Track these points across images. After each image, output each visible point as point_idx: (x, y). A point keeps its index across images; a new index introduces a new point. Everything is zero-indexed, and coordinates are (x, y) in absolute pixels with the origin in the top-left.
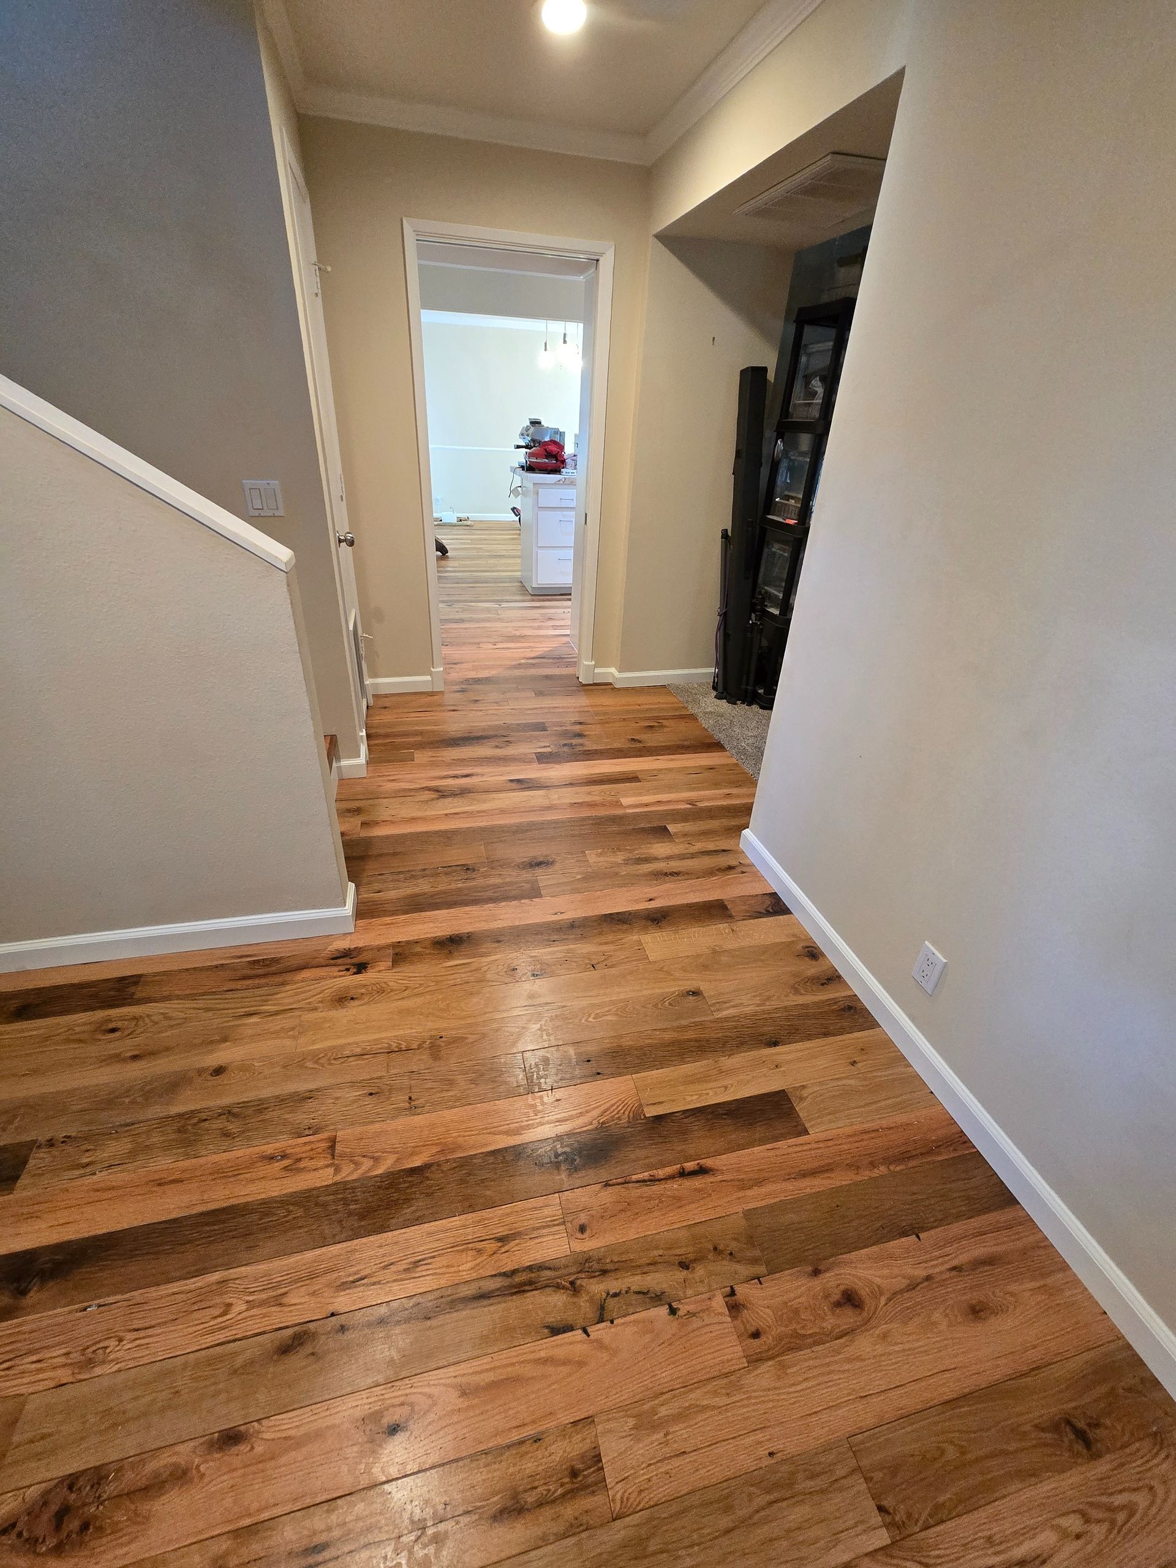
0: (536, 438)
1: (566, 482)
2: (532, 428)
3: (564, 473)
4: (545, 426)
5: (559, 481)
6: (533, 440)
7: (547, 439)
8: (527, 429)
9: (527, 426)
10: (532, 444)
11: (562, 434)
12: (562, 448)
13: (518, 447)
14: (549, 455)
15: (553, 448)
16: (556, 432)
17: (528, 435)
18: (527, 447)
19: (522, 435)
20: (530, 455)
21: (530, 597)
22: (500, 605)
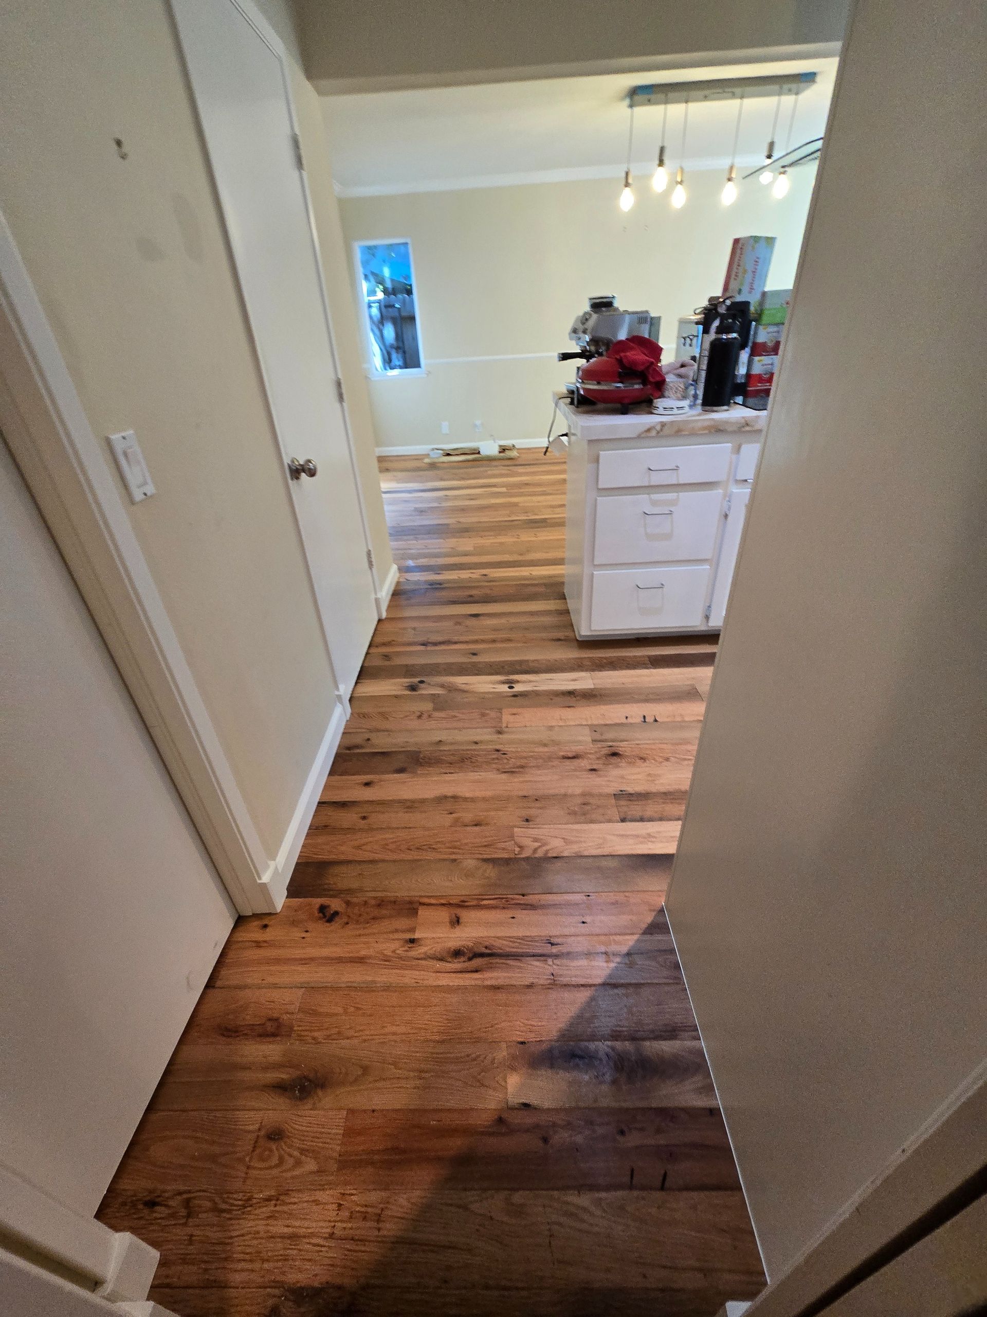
0: (604, 334)
1: (666, 431)
2: (595, 316)
3: (661, 411)
4: (621, 309)
5: (649, 430)
6: (595, 341)
7: (622, 335)
8: (585, 319)
9: (586, 313)
10: (593, 348)
11: (654, 323)
12: (656, 351)
13: (565, 357)
14: (627, 372)
15: (637, 356)
16: (643, 318)
17: (585, 332)
18: (583, 355)
19: (575, 331)
20: (586, 375)
21: (573, 654)
22: (511, 684)
